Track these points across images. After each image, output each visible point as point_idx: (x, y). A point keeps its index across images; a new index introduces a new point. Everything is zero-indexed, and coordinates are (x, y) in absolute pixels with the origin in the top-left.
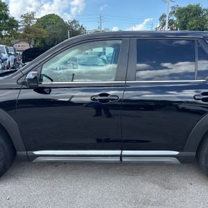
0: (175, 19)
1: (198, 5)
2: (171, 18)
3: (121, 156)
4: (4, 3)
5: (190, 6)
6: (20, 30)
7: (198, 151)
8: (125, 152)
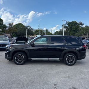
0: (68, 26)
1: (76, 21)
2: (66, 26)
3: (48, 59)
4: (2, 19)
5: (73, 21)
6: (7, 29)
7: (63, 58)
8: (49, 58)
